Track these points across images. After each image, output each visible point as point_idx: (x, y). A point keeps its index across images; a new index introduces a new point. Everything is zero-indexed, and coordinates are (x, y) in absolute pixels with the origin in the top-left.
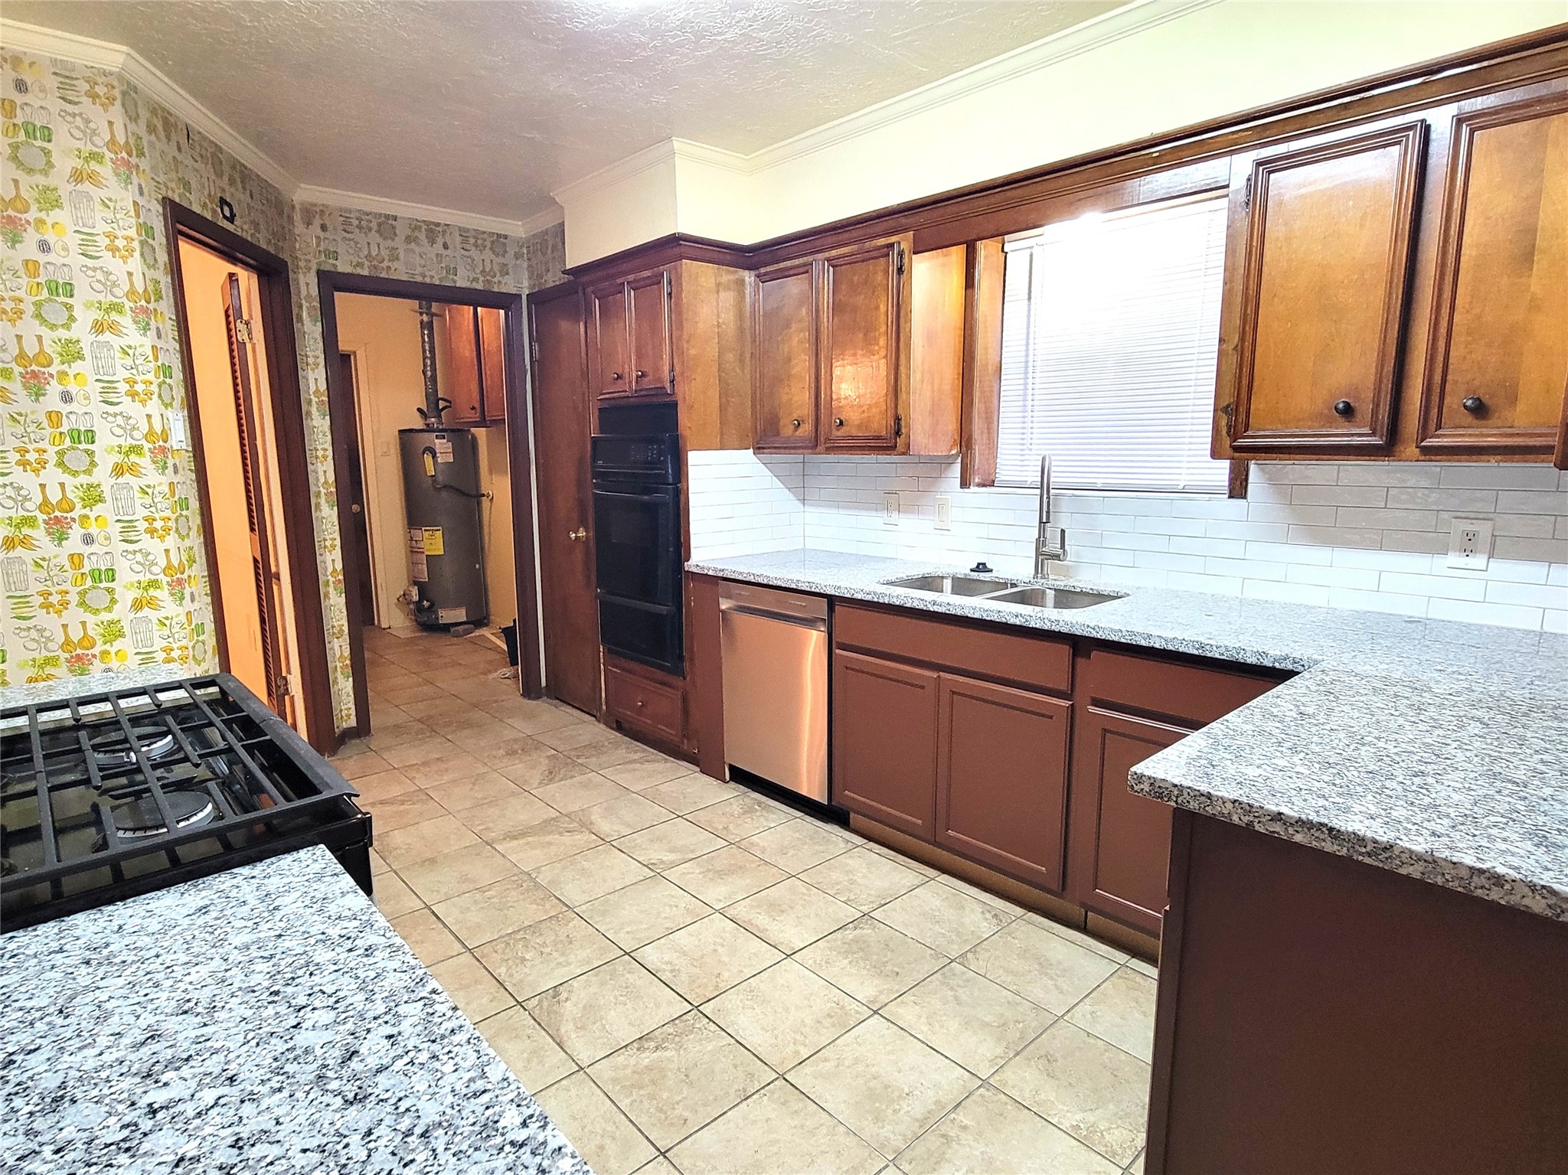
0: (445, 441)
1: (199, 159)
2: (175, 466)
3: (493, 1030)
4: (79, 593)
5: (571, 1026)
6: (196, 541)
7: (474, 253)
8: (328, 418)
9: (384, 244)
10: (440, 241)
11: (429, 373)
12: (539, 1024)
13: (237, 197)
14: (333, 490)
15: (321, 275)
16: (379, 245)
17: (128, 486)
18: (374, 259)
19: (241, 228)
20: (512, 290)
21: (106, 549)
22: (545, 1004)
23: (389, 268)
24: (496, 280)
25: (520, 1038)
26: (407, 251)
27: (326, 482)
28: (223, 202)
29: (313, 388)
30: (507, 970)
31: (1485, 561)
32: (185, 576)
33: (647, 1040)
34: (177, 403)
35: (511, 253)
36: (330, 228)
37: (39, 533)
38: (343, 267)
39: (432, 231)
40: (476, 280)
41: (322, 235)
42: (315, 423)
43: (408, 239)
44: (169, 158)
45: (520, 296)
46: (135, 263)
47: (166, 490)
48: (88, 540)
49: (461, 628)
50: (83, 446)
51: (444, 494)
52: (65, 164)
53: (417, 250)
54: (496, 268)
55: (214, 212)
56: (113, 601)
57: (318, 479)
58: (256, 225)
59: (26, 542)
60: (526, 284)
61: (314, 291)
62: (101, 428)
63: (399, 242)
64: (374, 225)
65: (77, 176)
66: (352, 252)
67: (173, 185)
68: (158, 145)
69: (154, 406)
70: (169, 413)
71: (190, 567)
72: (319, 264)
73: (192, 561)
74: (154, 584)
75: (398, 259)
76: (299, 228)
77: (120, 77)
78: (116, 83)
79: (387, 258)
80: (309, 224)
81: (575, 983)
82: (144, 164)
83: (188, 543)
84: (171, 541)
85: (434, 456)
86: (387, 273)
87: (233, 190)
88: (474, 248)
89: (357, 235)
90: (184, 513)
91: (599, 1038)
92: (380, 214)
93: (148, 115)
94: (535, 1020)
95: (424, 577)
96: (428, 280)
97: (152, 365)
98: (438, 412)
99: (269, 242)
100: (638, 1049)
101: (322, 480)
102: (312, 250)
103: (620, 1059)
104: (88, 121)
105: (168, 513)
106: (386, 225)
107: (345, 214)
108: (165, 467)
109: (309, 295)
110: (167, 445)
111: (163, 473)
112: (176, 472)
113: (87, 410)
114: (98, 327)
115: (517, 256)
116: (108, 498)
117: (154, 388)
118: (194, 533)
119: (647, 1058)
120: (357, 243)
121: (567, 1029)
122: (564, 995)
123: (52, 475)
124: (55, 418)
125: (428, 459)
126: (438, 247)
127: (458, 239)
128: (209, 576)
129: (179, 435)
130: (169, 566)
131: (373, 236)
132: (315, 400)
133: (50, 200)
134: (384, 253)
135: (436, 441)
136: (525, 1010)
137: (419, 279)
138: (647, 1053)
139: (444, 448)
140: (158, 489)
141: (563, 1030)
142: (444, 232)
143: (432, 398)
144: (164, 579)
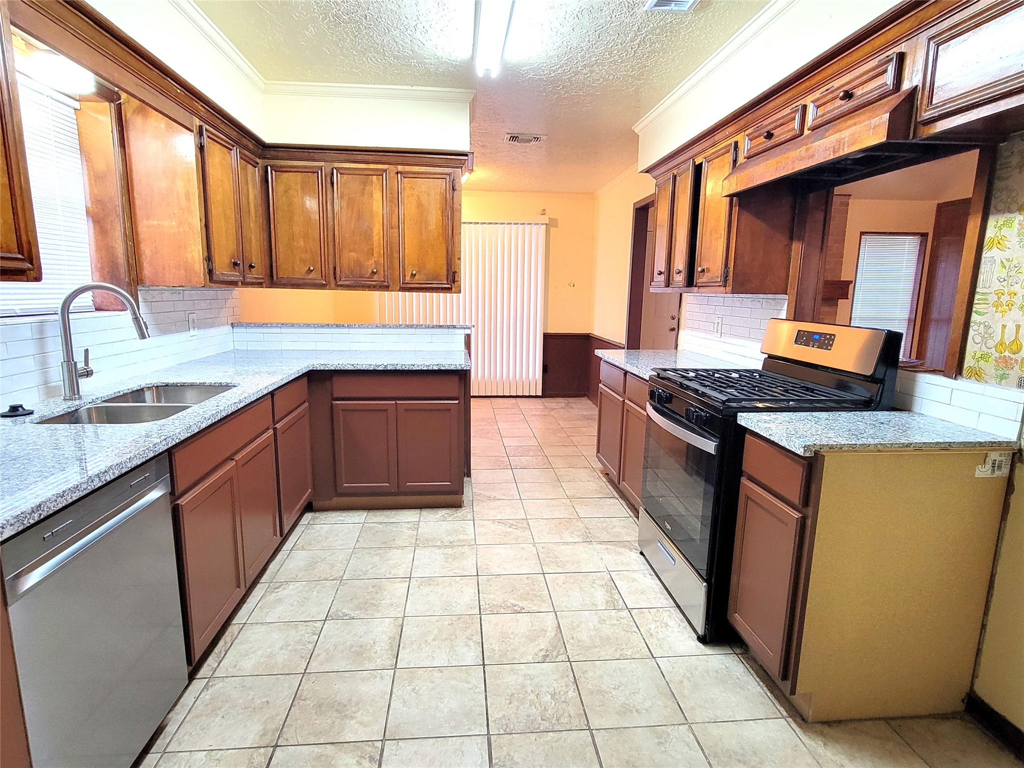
3: (591, 651)
5: (548, 634)
12: (564, 643)
22: (555, 654)
25: (578, 640)
30: (568, 692)
33: (517, 611)
81: (530, 659)
91: (538, 621)
94: (565, 647)
100: (524, 609)
103: (535, 609)
119: (523, 604)
121: (551, 633)
122: (541, 654)
136: (568, 656)
138: (521, 605)
141: (553, 634)
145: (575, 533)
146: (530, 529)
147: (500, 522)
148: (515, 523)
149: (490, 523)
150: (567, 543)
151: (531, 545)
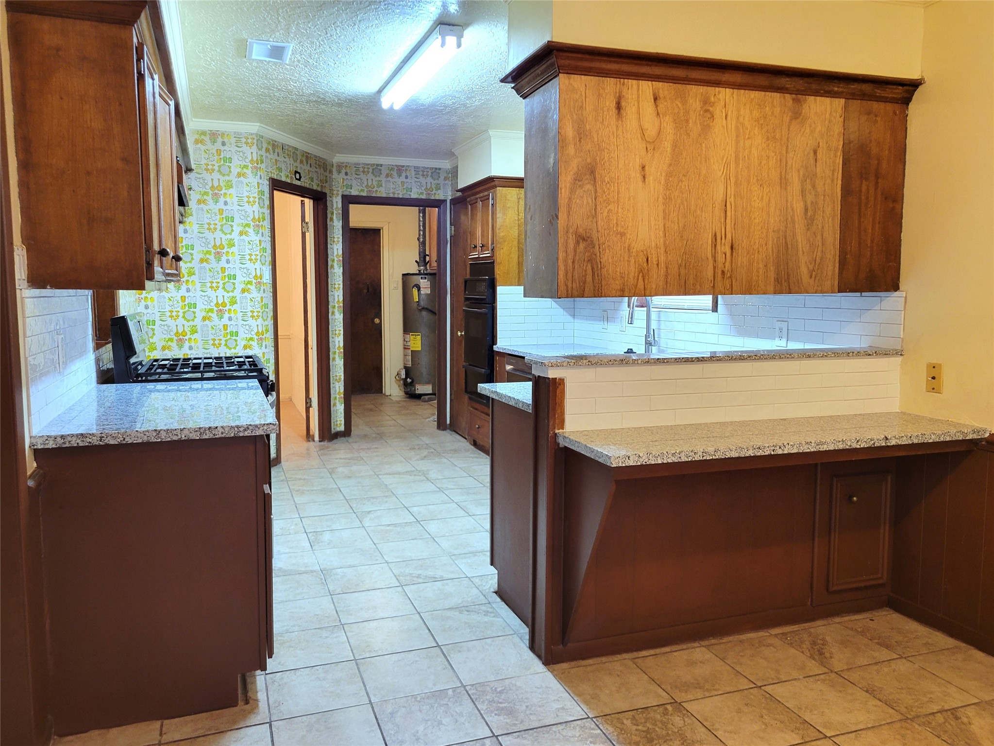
0: (426, 280)
1: (287, 157)
2: (264, 290)
4: (225, 340)
6: (270, 322)
7: (422, 180)
8: (342, 268)
9: (375, 179)
10: (404, 175)
11: (421, 240)
13: (304, 169)
14: (342, 305)
15: (343, 197)
16: (372, 180)
17: (246, 298)
18: (370, 187)
19: (305, 183)
20: (442, 198)
21: (236, 323)
23: (377, 191)
24: (433, 193)
26: (387, 181)
27: (338, 301)
28: (296, 172)
29: (335, 253)
31: (785, 342)
32: (264, 337)
34: (267, 263)
35: (442, 178)
36: (349, 174)
37: (214, 315)
38: (354, 192)
39: (400, 170)
40: (422, 193)
41: (345, 177)
42: (335, 271)
43: (387, 176)
44: (274, 160)
45: (446, 200)
46: (256, 207)
47: (259, 300)
48: (230, 319)
49: (427, 397)
50: (232, 281)
51: (424, 313)
52: (235, 170)
53: (392, 180)
54: (434, 186)
55: (291, 178)
56: (237, 345)
57: (334, 299)
58: (312, 179)
59: (209, 318)
60: (450, 193)
61: (340, 205)
62: (239, 274)
63: (383, 178)
64: (371, 170)
65: (239, 175)
66: (359, 184)
67: (274, 171)
68: (269, 157)
69: (258, 265)
70: (264, 268)
71: (266, 333)
72: (343, 192)
73: (267, 331)
74: (251, 339)
75: (381, 186)
76: (335, 175)
77: (257, 135)
78: (255, 138)
79: (376, 186)
80: (339, 172)
82: (263, 166)
83: (266, 323)
84: (260, 321)
85: (419, 290)
86: (376, 194)
87: (302, 165)
88: (421, 177)
89: (362, 176)
90: (266, 310)
92: (374, 164)
93: (267, 145)
95: (409, 364)
96: (396, 196)
97: (258, 248)
98: (426, 264)
99: (318, 185)
101: (336, 300)
102: (340, 185)
104: (244, 153)
105: (259, 310)
106: (377, 169)
107: (357, 165)
108: (260, 290)
109: (337, 208)
110: (262, 281)
111: (259, 293)
112: (264, 292)
113: (235, 267)
114: (241, 233)
115: (445, 179)
116: (239, 303)
117: (259, 257)
118: (269, 319)
120: (362, 180)
123: (220, 292)
124: (223, 270)
125: (415, 291)
126: (403, 178)
127: (413, 173)
128: (274, 338)
129: (267, 277)
130: (258, 332)
131: (370, 176)
132: (336, 259)
133: (229, 185)
134: (375, 183)
135: (421, 280)
137: (391, 195)
139: (425, 284)
140: (256, 299)
142: (406, 170)
143: (422, 254)
144: (255, 337)
145: (339, 577)
146: (395, 576)
147: (435, 580)
148: (415, 579)
149: (446, 576)
150: (350, 566)
151: (390, 561)
